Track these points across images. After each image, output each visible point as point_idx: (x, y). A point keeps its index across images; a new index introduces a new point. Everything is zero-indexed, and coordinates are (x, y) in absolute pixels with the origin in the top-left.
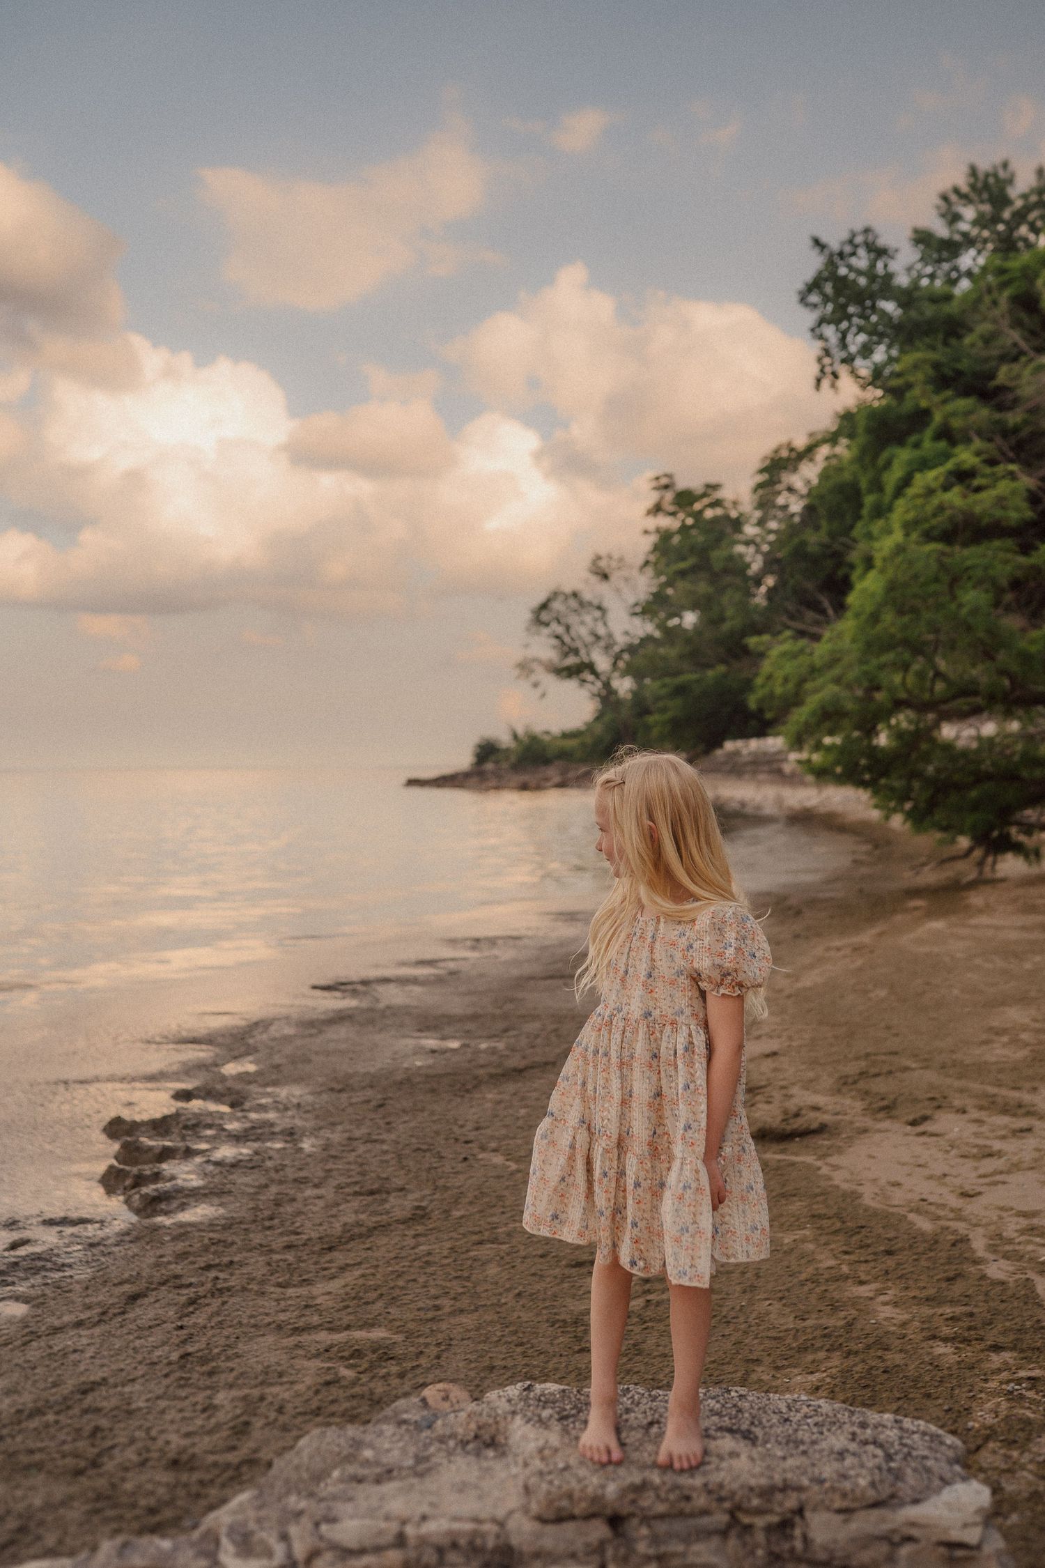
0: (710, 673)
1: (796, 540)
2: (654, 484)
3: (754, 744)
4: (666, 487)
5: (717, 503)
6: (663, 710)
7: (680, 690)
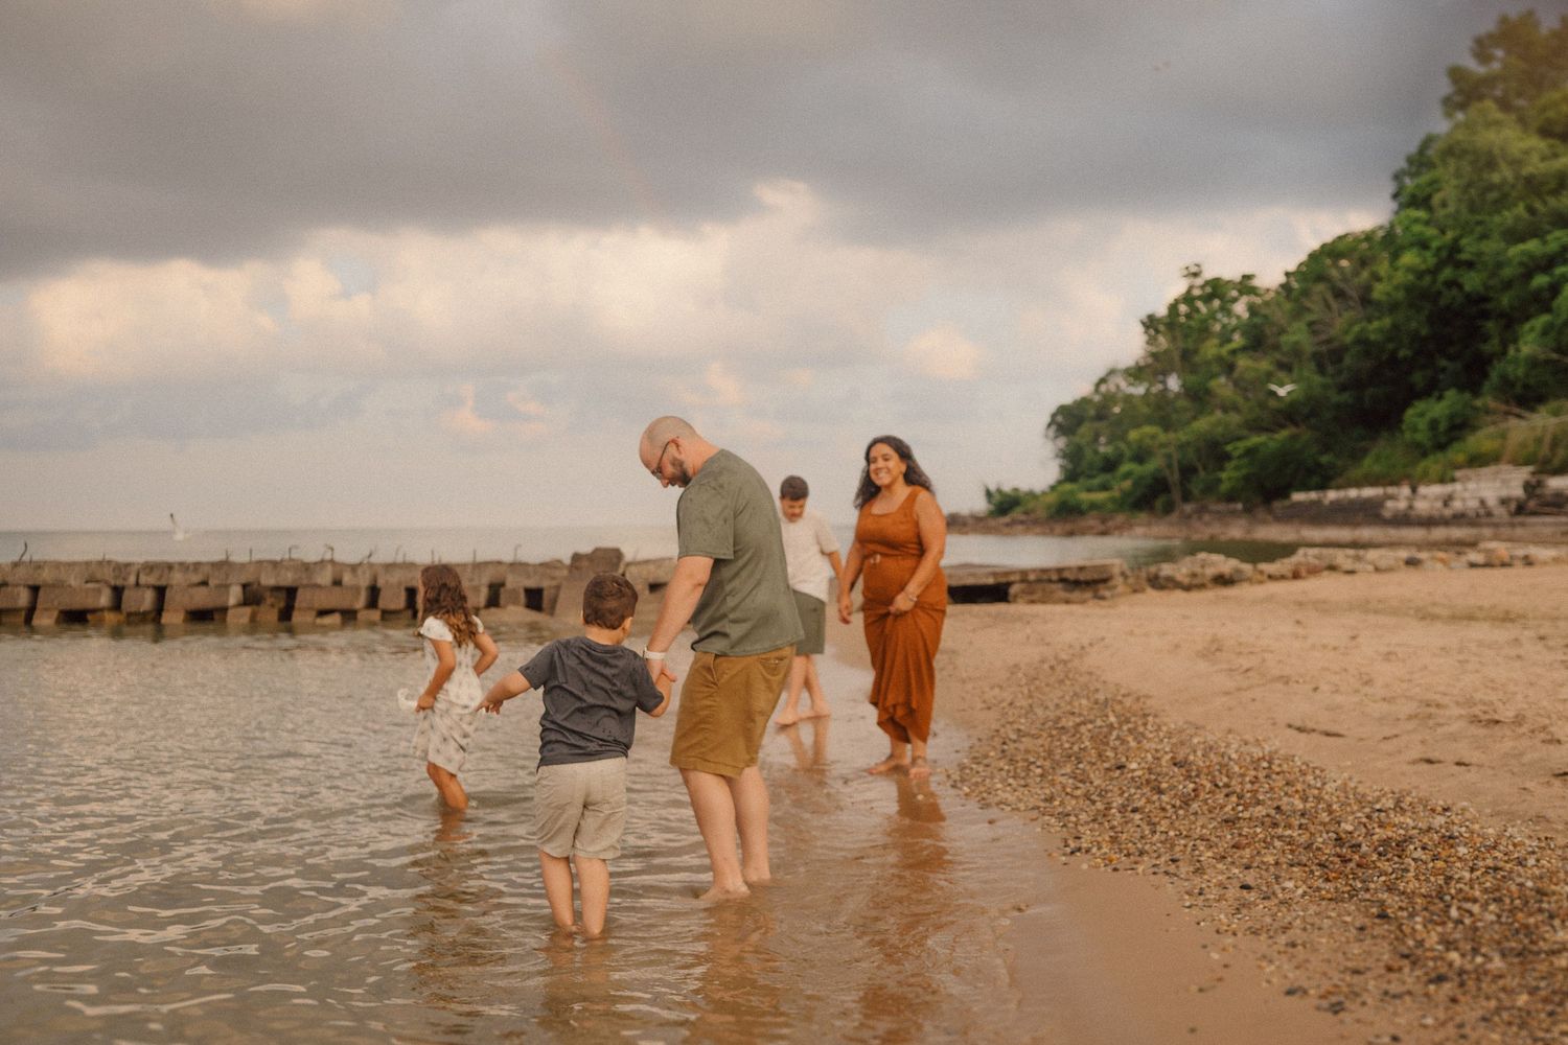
0: (1276, 436)
1: (1356, 328)
2: (1186, 272)
3: (1332, 495)
4: (1195, 275)
5: (1253, 291)
6: (1237, 468)
7: (1250, 452)
